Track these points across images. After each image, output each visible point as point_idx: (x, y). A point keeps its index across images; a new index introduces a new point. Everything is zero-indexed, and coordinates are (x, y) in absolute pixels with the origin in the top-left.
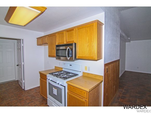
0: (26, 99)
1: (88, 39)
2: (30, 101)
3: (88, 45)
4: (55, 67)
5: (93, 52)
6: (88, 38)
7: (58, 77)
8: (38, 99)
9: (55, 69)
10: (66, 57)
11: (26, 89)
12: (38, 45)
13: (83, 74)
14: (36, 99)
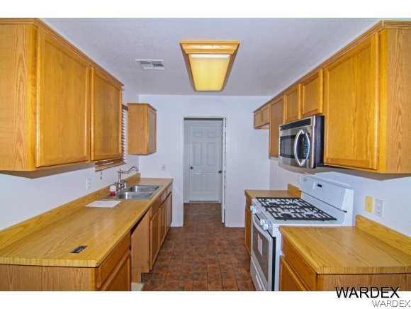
0: (219, 245)
1: (354, 99)
2: (224, 250)
3: (354, 121)
4: (290, 186)
5: (368, 144)
6: (354, 96)
7: (267, 210)
8: (240, 253)
9: (288, 192)
10: (293, 157)
11: (227, 225)
12: (256, 128)
13: (356, 222)
14: (236, 252)
